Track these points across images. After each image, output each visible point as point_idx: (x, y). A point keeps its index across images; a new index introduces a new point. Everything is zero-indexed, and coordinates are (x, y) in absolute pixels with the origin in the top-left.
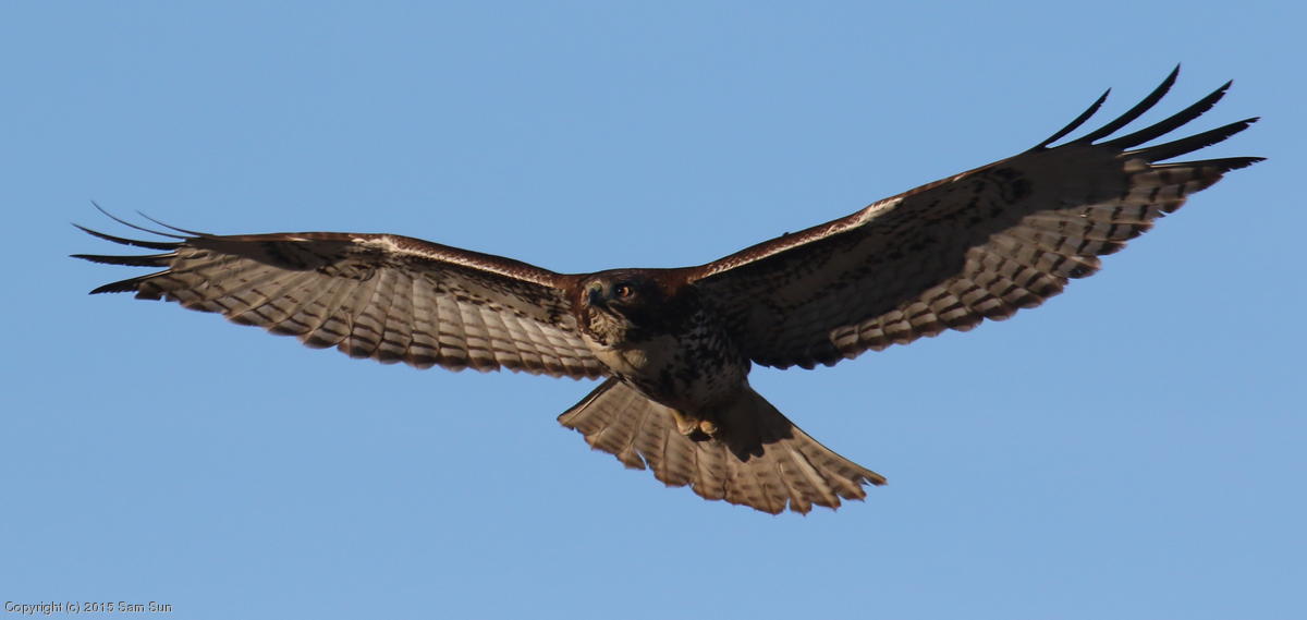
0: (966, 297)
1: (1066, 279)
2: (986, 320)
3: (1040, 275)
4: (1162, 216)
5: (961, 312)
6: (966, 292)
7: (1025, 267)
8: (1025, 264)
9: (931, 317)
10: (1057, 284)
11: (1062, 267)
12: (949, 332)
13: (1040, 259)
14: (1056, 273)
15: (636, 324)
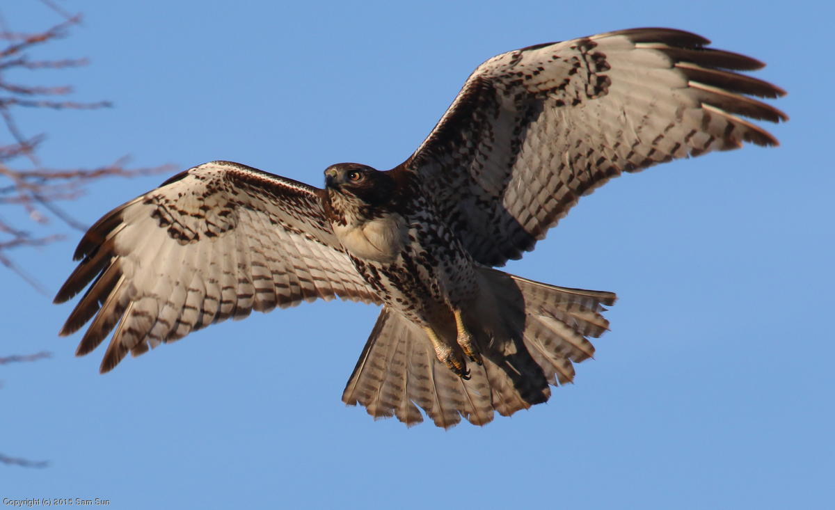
15: (367, 203)
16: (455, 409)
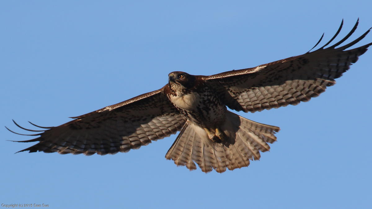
0: (294, 95)
1: (326, 87)
2: (301, 102)
3: (317, 86)
4: (352, 64)
5: (293, 100)
6: (294, 93)
7: (312, 84)
8: (312, 83)
9: (284, 101)
10: (323, 89)
11: (323, 83)
12: (290, 105)
13: (316, 82)
14: (322, 85)
15: (185, 87)
16: (211, 165)
